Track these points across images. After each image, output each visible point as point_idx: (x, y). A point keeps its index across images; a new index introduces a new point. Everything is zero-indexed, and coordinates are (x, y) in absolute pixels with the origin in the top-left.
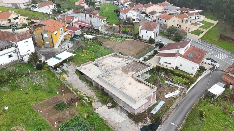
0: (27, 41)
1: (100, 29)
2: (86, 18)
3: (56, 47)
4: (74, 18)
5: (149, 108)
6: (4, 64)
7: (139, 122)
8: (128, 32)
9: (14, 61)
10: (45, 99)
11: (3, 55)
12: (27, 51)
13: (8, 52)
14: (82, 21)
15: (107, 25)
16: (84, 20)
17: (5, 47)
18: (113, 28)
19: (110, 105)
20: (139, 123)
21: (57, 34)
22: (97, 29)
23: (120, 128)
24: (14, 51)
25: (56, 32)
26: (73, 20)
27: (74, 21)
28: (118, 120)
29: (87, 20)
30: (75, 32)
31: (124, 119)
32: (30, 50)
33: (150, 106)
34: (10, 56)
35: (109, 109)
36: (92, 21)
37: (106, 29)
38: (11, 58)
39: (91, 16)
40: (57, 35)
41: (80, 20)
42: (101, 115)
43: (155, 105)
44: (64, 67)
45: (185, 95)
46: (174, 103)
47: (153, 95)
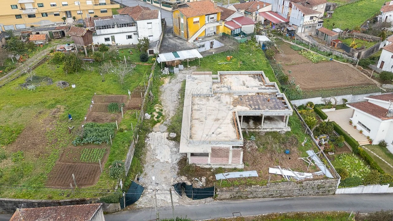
0: (151, 23)
1: (299, 31)
2: (283, 8)
3: (191, 41)
4: (265, 5)
5: (220, 168)
6: (120, 44)
7: (185, 175)
8: (352, 47)
9: (133, 44)
10: (112, 94)
11: (120, 33)
12: (149, 36)
13: (127, 31)
14: (276, 12)
15: (318, 27)
16: (280, 11)
17: (125, 24)
18: (326, 34)
19: (173, 135)
20: (183, 177)
21: (198, 22)
22: (292, 30)
23: (153, 166)
24: (134, 32)
25: (196, 19)
26: (260, 8)
27: (260, 11)
28: (160, 157)
29: (284, 12)
30: (243, 26)
31: (170, 161)
32: (152, 36)
33: (223, 167)
34: (130, 37)
35: (166, 140)
36: (291, 16)
37: (313, 33)
38: (130, 39)
39: (290, 6)
40: (199, 24)
41: (274, 10)
42: (151, 140)
43: (235, 170)
44: (176, 70)
45: (331, 193)
46: (269, 184)
47: (233, 151)
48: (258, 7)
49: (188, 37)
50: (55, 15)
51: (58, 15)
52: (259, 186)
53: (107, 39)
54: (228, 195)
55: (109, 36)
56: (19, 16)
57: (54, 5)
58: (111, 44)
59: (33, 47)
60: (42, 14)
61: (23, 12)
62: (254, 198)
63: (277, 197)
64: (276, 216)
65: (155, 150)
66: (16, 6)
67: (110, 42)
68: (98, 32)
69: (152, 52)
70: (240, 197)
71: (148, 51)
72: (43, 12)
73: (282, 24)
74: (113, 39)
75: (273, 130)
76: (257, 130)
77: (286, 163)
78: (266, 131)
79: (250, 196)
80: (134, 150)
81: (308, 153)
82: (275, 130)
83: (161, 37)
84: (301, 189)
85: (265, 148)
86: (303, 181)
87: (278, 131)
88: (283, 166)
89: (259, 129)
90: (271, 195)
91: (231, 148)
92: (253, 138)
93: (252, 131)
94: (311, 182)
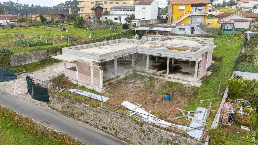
0: (145, 8)
3: (174, 24)
11: (125, 15)
12: (142, 18)
21: (183, 10)
25: (181, 7)
30: (236, 23)
32: (145, 18)
43: (93, 91)
46: (100, 108)
47: (94, 68)
49: (172, 22)
52: (89, 106)
53: (116, 19)
55: (117, 17)
58: (118, 22)
62: (85, 123)
63: (112, 134)
68: (111, 13)
69: (134, 25)
70: (71, 115)
71: (132, 23)
74: (120, 19)
75: (177, 81)
76: (161, 78)
77: (154, 106)
78: (170, 80)
79: (81, 117)
80: (44, 58)
81: (199, 109)
82: (180, 81)
83: (154, 22)
84: (143, 136)
85: (148, 89)
86: (147, 123)
87: (184, 83)
88: (145, 106)
89: (164, 76)
90: (104, 128)
91: (91, 65)
92: (147, 79)
93: (156, 77)
94: (156, 130)
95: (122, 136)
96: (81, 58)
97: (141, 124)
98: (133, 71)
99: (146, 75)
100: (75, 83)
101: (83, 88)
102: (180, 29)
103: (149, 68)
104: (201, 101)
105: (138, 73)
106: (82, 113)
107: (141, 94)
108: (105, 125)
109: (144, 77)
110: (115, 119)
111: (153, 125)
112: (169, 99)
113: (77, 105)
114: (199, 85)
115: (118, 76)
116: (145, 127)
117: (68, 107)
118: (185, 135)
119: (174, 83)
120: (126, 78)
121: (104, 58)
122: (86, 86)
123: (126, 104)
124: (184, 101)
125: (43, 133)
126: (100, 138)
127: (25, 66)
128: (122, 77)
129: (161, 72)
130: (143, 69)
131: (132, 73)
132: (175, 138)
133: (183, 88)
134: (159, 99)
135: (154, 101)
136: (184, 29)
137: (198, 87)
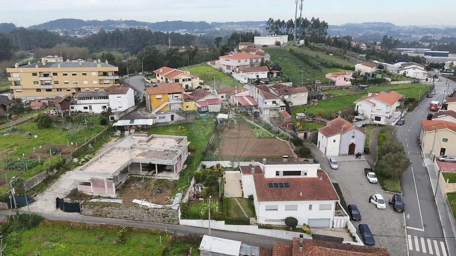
0: (121, 97)
2: (255, 93)
3: (154, 112)
4: (242, 91)
6: (95, 112)
8: (297, 128)
11: (97, 104)
12: (119, 107)
13: (102, 103)
15: (281, 111)
17: (101, 97)
18: (283, 117)
20: (69, 199)
21: (161, 99)
22: (257, 112)
24: (108, 103)
28: (63, 186)
29: (256, 97)
30: (210, 106)
32: (122, 107)
36: (259, 99)
37: (278, 116)
39: (258, 92)
43: (109, 198)
44: (126, 133)
45: (176, 223)
47: (108, 182)
48: (236, 92)
49: (151, 110)
50: (68, 90)
51: (69, 90)
53: (86, 108)
54: (90, 212)
56: (39, 90)
57: (67, 83)
58: (89, 111)
59: (30, 110)
60: (57, 89)
61: (42, 87)
62: (112, 218)
63: (131, 220)
64: (112, 226)
65: (62, 181)
66: (38, 82)
67: (88, 110)
68: (79, 102)
69: (113, 118)
70: (100, 215)
71: (110, 117)
72: (58, 88)
73: (250, 105)
74: (91, 108)
75: (164, 178)
76: (152, 177)
77: (152, 198)
78: (159, 178)
79: (108, 216)
80: (45, 178)
81: (177, 194)
82: (166, 178)
83: (132, 109)
84: (150, 215)
85: (146, 188)
86: (151, 208)
87: (168, 179)
88: (147, 200)
89: (154, 176)
90: (125, 217)
91: (105, 180)
92: (143, 181)
93: (148, 177)
94: (156, 210)
95: (138, 219)
96: (96, 177)
97: (148, 210)
98: (129, 175)
99: (141, 176)
100: (91, 194)
101: (99, 197)
102: (160, 118)
103: (143, 170)
104: (179, 189)
105: (134, 176)
106: (109, 213)
107: (143, 192)
108: (126, 216)
109: (140, 179)
110: (133, 211)
111: (155, 208)
112: (161, 192)
113: (105, 209)
114: (177, 178)
115: (121, 182)
116: (150, 211)
117: (97, 211)
118: (171, 209)
119: (162, 180)
120: (127, 183)
121: (115, 175)
122: (101, 195)
123: (135, 201)
124: (169, 191)
125: (93, 227)
126: (126, 223)
127: (33, 189)
128: (123, 182)
129: (152, 172)
130: (138, 172)
131: (129, 177)
132: (166, 211)
133: (168, 183)
134: (154, 194)
135: (152, 195)
136: (164, 117)
137: (176, 180)
